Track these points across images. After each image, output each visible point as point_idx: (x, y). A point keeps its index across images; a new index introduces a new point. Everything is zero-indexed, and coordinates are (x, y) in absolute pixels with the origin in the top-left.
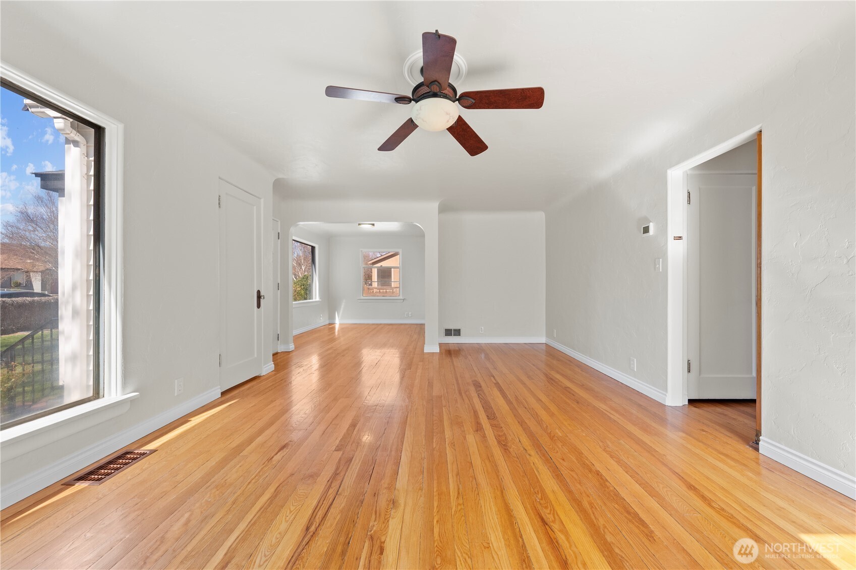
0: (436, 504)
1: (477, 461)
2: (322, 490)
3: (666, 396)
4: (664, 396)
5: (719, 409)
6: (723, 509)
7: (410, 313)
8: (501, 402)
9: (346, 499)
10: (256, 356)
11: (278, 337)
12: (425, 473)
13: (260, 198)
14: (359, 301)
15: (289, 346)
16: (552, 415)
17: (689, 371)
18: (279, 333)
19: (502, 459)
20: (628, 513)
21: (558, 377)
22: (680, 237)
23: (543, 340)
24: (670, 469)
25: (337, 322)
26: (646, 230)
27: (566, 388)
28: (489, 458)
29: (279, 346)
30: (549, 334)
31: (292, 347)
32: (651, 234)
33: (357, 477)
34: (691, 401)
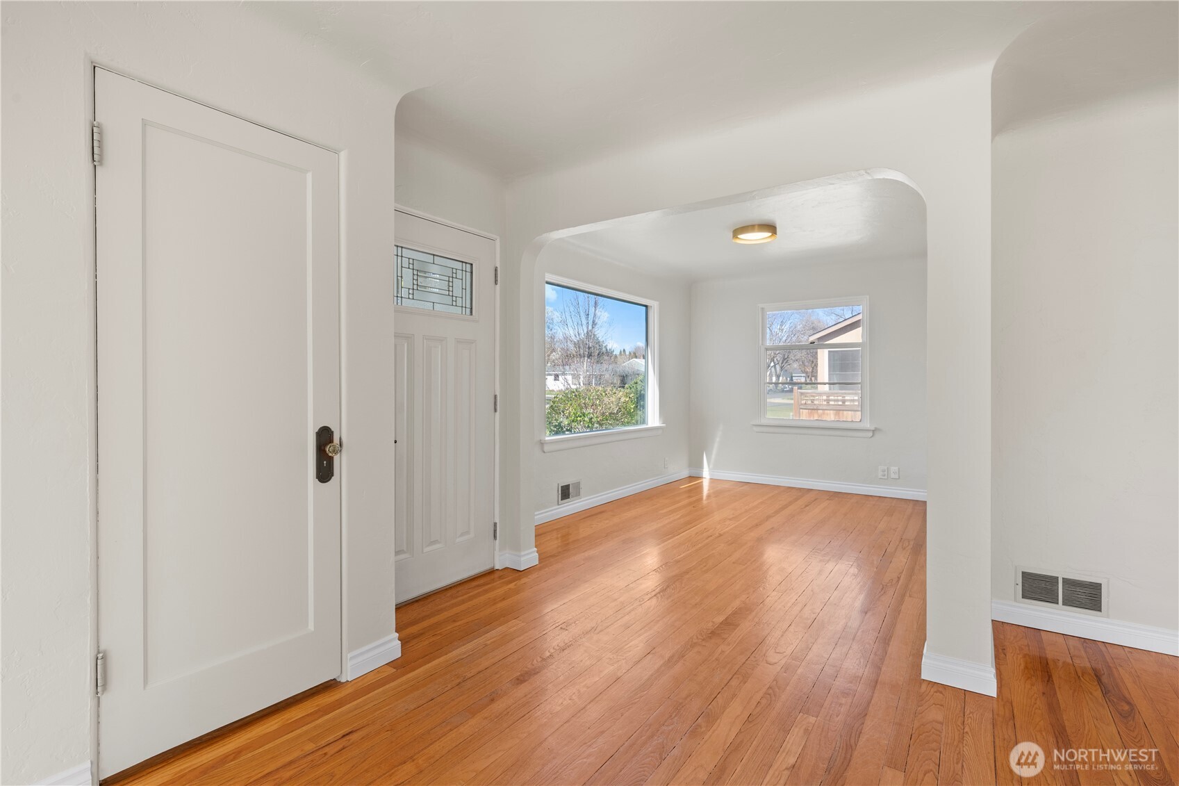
7: (894, 469)
10: (311, 627)
11: (495, 531)
13: (336, 152)
14: (756, 429)
15: (520, 556)
18: (497, 521)
25: (706, 474)
29: (497, 553)
31: (528, 558)
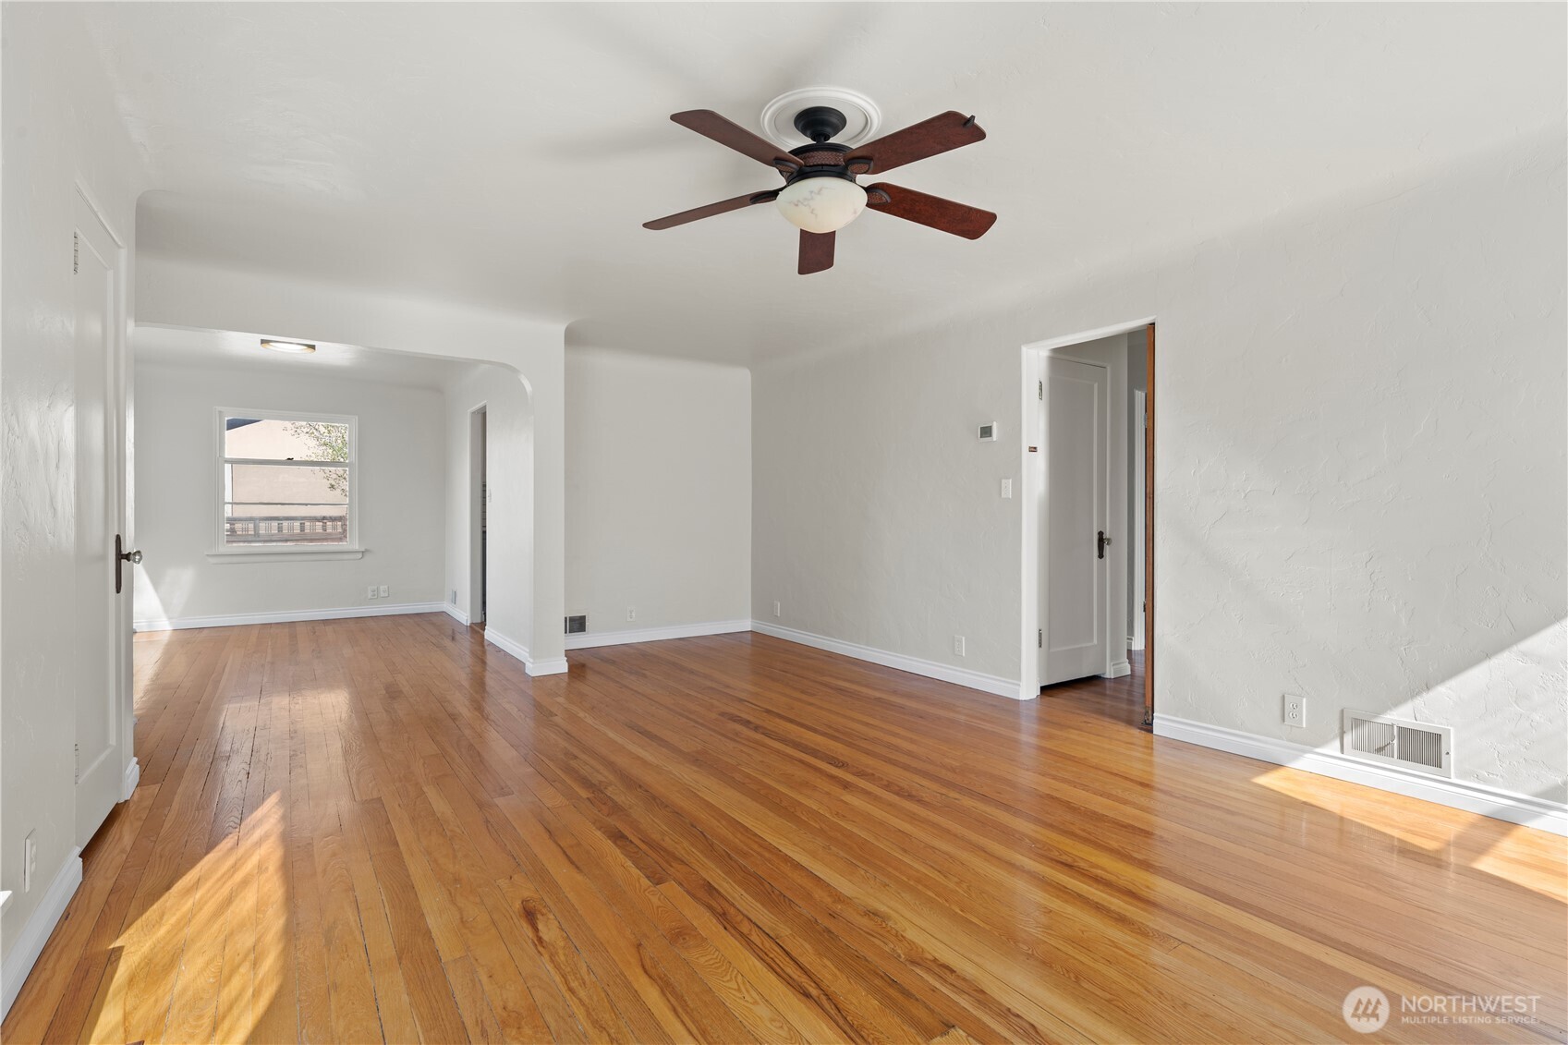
0: (930, 894)
1: (907, 827)
2: (737, 943)
3: (1019, 685)
4: (1017, 687)
5: (1074, 694)
6: (1186, 797)
7: (383, 588)
8: (819, 739)
9: (797, 938)
12: (859, 864)
13: (120, 248)
14: (212, 560)
16: (912, 741)
17: (1040, 646)
19: (930, 813)
20: (1125, 827)
21: (847, 685)
22: (1035, 448)
23: (746, 625)
24: (1106, 772)
26: (986, 432)
27: (879, 699)
28: (913, 818)
30: (756, 614)
32: (995, 439)
33: (762, 904)
34: (1045, 690)
